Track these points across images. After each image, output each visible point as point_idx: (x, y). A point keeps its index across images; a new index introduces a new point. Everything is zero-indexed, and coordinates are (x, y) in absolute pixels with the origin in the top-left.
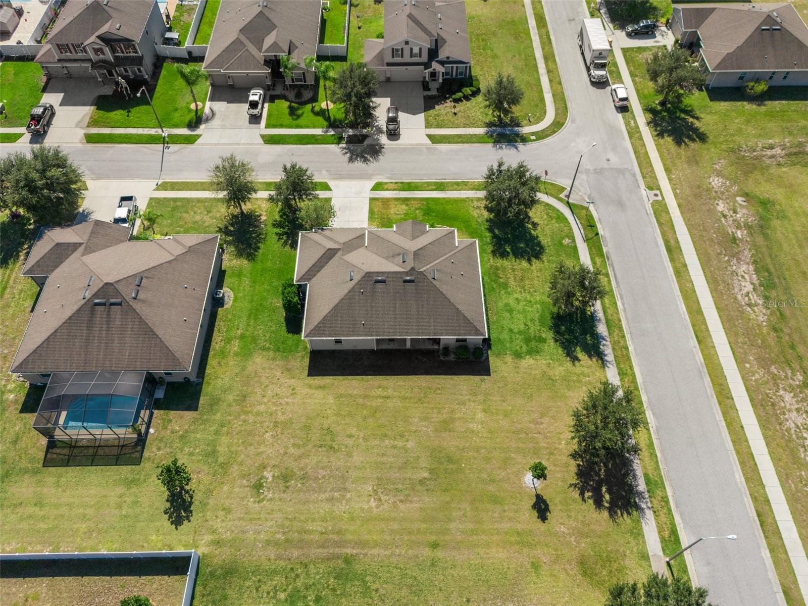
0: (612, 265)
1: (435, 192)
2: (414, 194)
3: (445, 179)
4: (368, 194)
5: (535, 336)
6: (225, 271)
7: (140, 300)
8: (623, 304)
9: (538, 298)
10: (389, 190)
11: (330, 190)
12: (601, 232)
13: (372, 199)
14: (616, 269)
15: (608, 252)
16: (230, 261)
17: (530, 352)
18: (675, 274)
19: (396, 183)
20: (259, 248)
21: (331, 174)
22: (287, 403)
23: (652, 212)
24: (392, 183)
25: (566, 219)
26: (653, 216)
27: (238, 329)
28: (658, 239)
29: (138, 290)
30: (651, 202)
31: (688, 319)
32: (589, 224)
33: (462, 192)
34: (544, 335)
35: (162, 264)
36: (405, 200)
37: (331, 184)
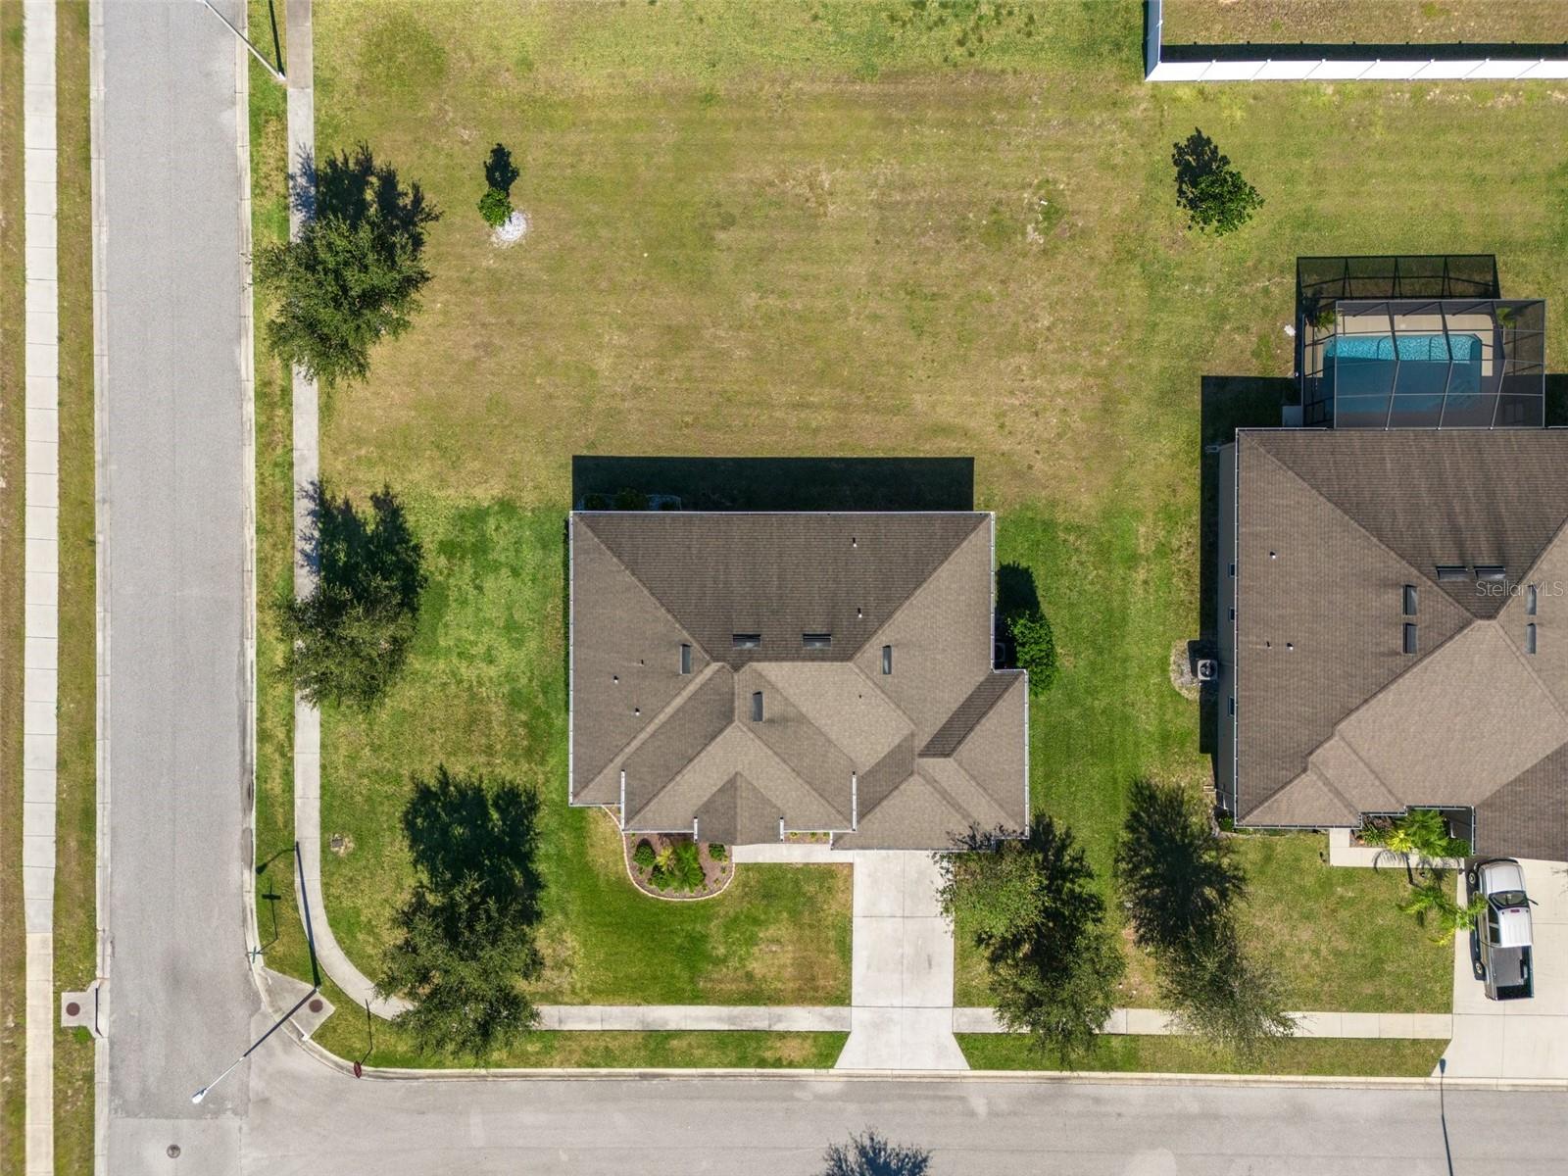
0: (245, 769)
1: (672, 1026)
2: (731, 1019)
3: (643, 1076)
4: (856, 1018)
5: (462, 558)
6: (1204, 749)
7: (1396, 585)
8: (242, 653)
9: (442, 665)
10: (798, 1034)
11: (961, 1037)
12: (249, 879)
13: (842, 998)
14: (238, 757)
15: (247, 810)
16: (1194, 779)
17: (479, 516)
18: (94, 740)
19: (778, 1063)
20: (1129, 827)
21: (962, 1099)
22: (1012, 393)
23: (99, 947)
24: (791, 1065)
25: (334, 923)
26: (100, 934)
27: (1146, 582)
28: (107, 854)
29: (1406, 612)
30: (95, 984)
31: (99, 609)
32: (276, 901)
33: (598, 1027)
34: (443, 561)
35: (1366, 701)
36: (754, 996)
37: (956, 1062)
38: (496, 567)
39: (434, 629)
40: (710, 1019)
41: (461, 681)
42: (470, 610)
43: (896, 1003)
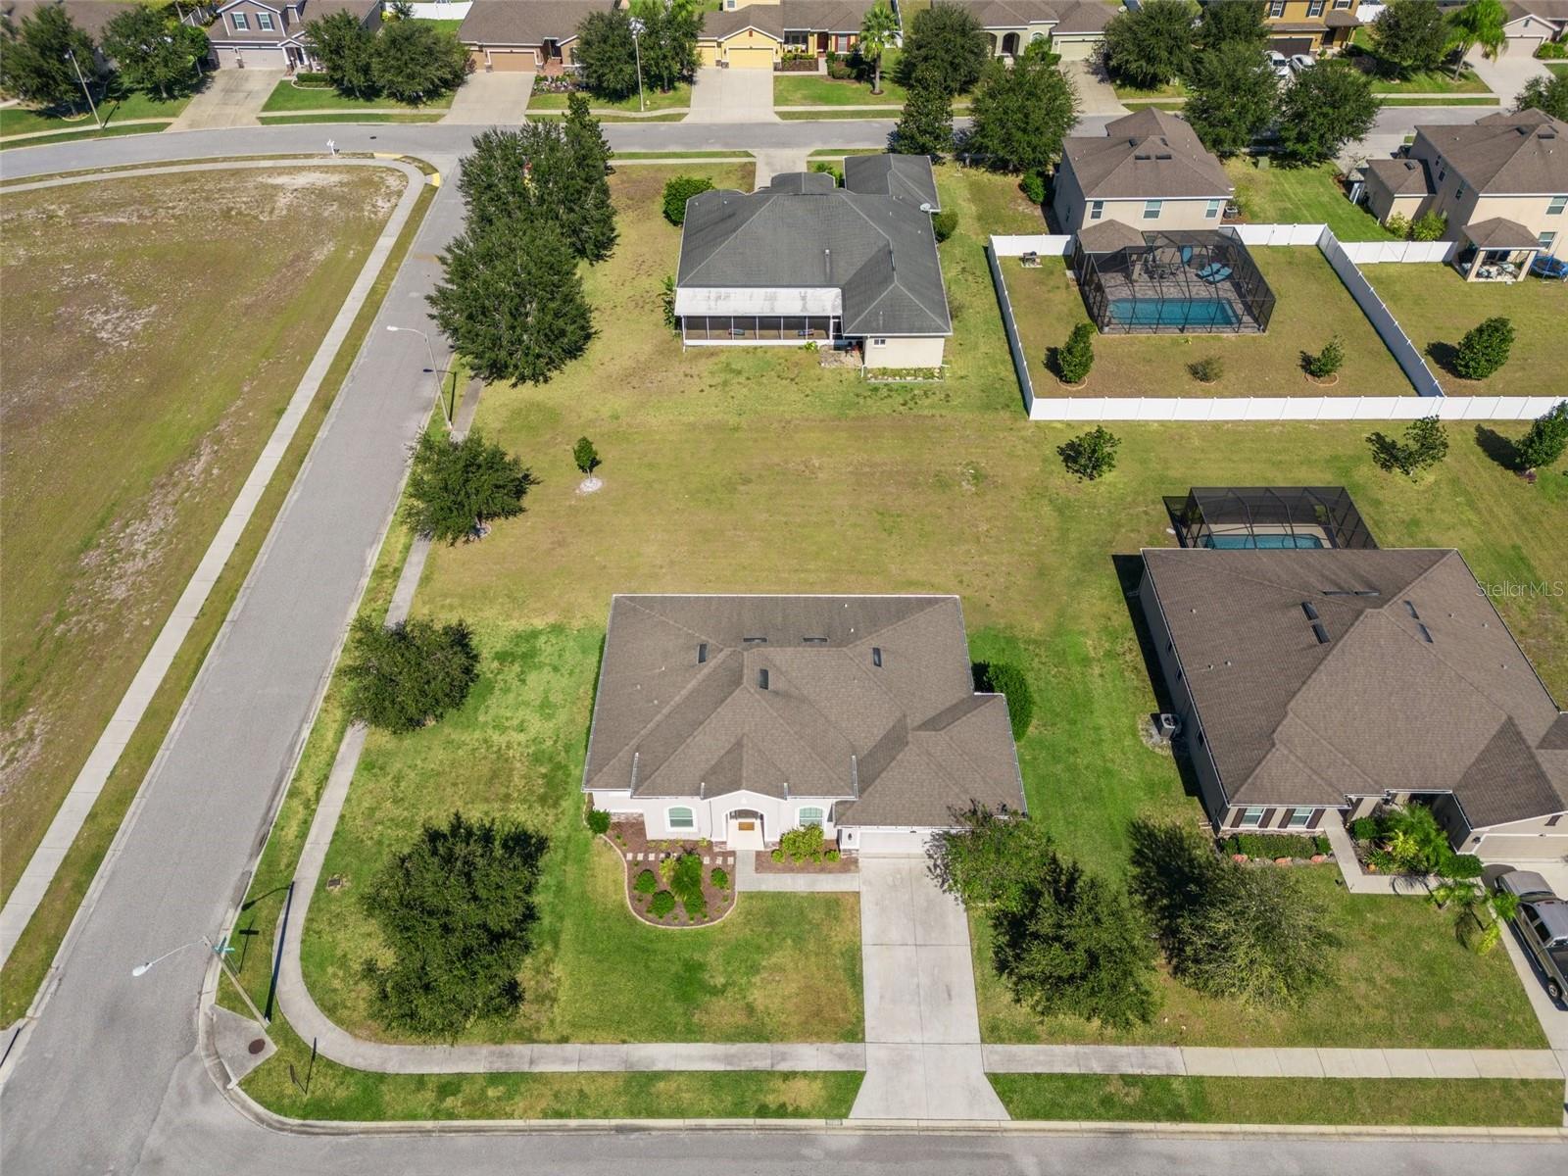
4: (872, 1056)
13: (854, 1033)
14: (263, 811)
15: (252, 856)
16: (1183, 815)
19: (781, 1112)
21: (1006, 1157)
24: (797, 1113)
29: (1310, 618)
30: (20, 1023)
32: (252, 936)
35: (1304, 683)
38: (540, 667)
39: (476, 709)
40: (703, 1058)
41: (492, 746)
42: (511, 696)
43: (917, 1038)
